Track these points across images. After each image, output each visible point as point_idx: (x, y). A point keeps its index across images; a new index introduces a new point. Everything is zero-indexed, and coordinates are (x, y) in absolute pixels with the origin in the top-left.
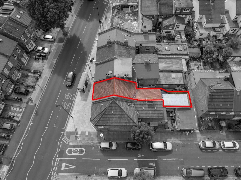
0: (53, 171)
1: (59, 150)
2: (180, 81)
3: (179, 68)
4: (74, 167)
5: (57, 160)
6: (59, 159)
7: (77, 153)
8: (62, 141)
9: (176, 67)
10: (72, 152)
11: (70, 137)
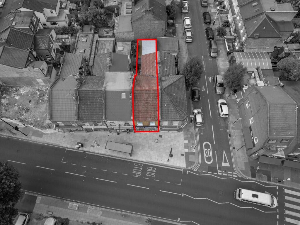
0: (232, 177)
1: (209, 172)
2: (127, 45)
4: (224, 152)
5: (221, 174)
6: (218, 171)
7: (209, 150)
8: (197, 170)
9: (109, 46)
10: (209, 157)
11: (192, 162)
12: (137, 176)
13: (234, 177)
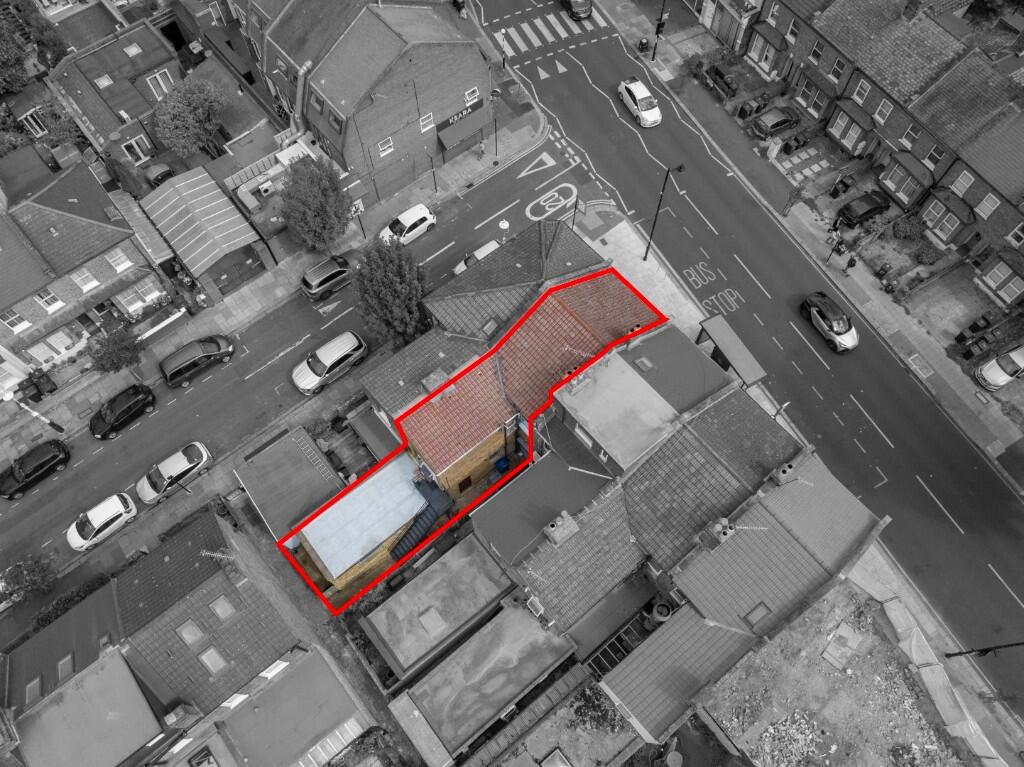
0: (563, 137)
1: (594, 178)
2: (391, 615)
3: (436, 689)
4: (523, 174)
5: (576, 158)
6: (574, 164)
7: (545, 202)
8: (609, 198)
9: (450, 683)
10: (560, 195)
11: (600, 217)
12: (736, 294)
13: (561, 133)
